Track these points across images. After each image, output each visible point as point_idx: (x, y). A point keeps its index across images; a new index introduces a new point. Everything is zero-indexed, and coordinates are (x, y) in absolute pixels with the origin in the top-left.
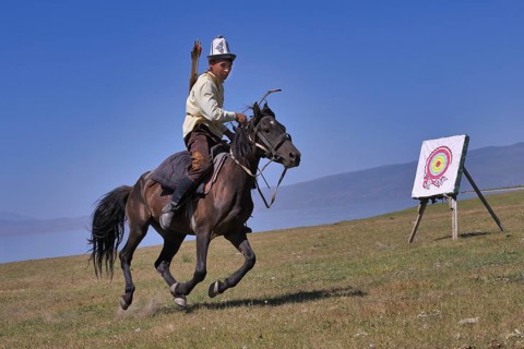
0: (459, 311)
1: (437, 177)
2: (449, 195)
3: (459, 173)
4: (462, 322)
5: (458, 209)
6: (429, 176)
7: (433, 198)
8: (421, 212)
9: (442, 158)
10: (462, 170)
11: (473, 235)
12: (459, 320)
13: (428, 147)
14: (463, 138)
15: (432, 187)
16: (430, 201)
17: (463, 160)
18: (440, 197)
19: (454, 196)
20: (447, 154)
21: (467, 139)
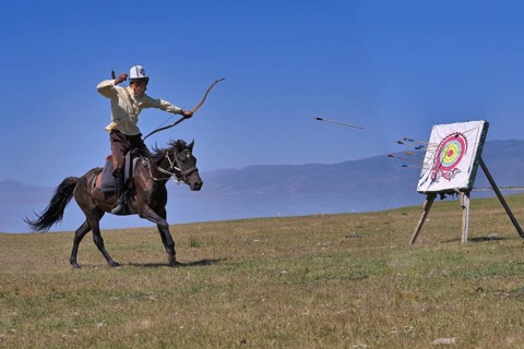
0: (436, 328)
1: (449, 169)
2: (461, 190)
3: (474, 164)
4: (436, 342)
5: (471, 208)
6: (438, 166)
7: (443, 193)
8: (427, 208)
9: (454, 146)
10: (479, 161)
11: (485, 239)
12: (433, 339)
13: (439, 132)
14: (480, 124)
15: (442, 180)
16: (439, 196)
17: (480, 150)
18: (451, 192)
19: (467, 191)
20: (461, 141)
21: (486, 126)
